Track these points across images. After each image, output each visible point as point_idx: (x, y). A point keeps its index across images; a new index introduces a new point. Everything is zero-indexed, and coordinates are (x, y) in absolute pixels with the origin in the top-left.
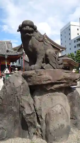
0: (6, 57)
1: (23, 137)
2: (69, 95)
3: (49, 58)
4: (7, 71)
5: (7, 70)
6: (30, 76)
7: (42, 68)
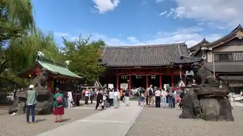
0: (181, 66)
1: (194, 118)
2: (221, 101)
3: (208, 81)
4: (182, 84)
5: (182, 82)
6: (198, 90)
7: (204, 86)
